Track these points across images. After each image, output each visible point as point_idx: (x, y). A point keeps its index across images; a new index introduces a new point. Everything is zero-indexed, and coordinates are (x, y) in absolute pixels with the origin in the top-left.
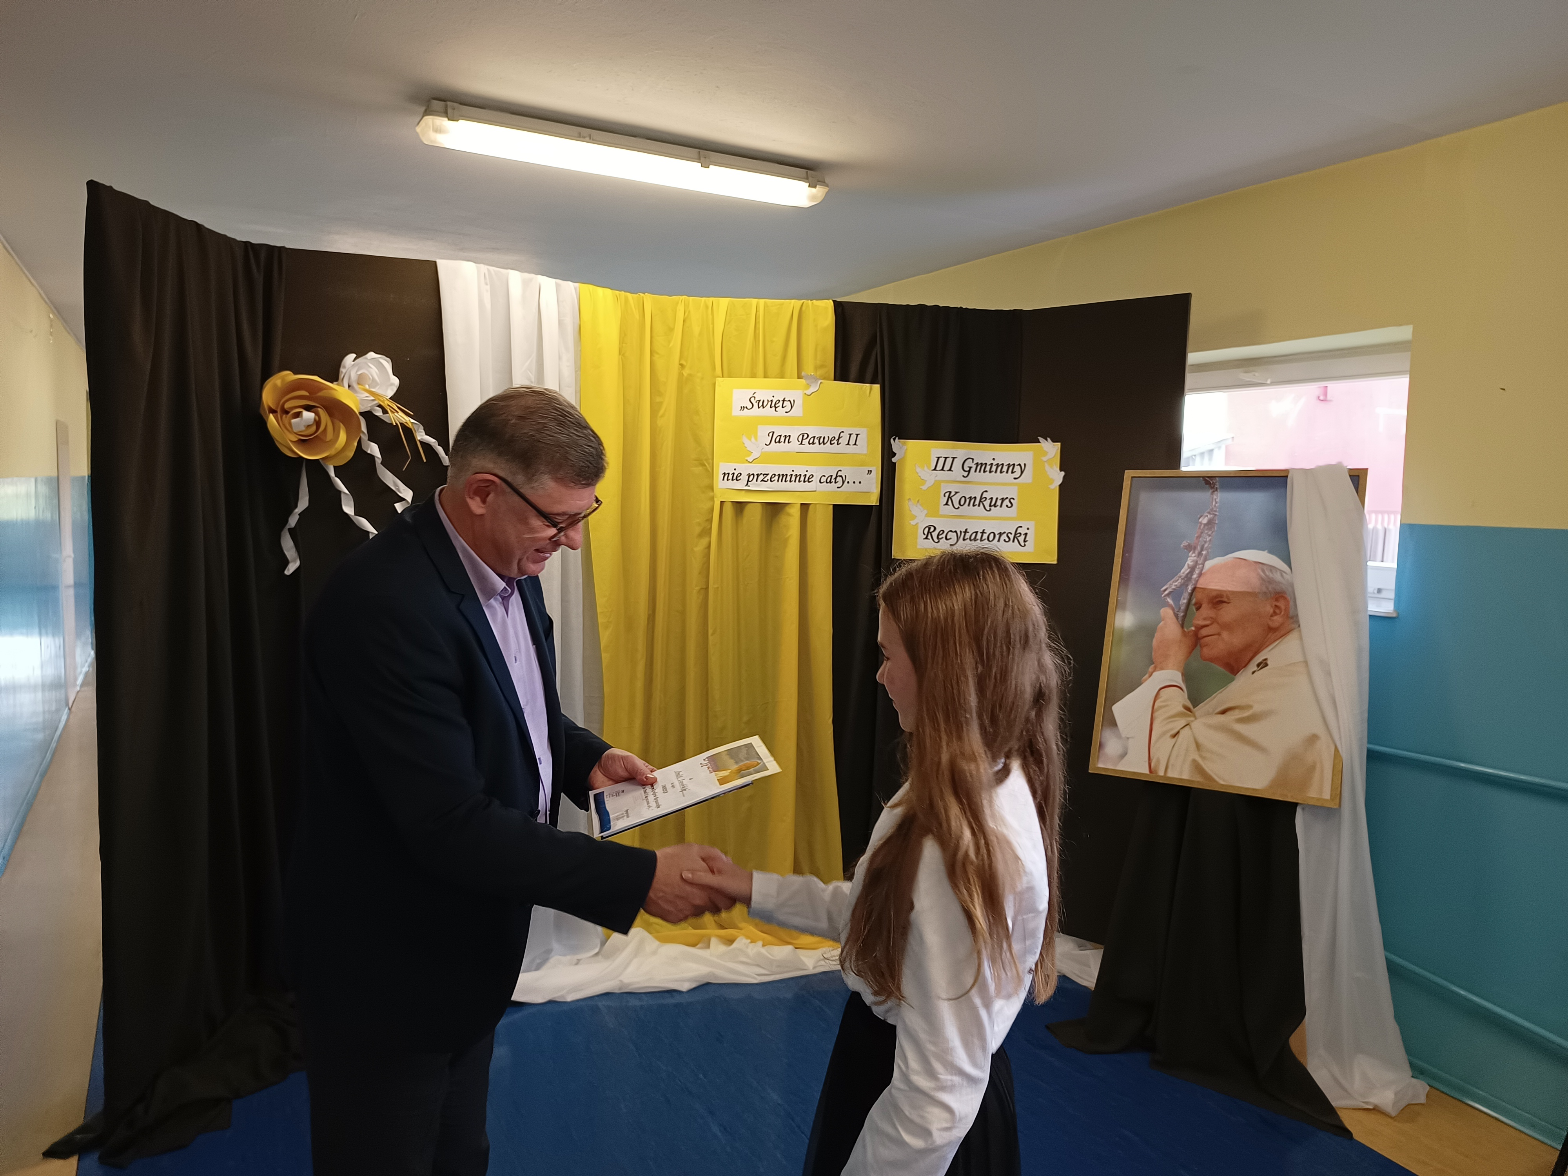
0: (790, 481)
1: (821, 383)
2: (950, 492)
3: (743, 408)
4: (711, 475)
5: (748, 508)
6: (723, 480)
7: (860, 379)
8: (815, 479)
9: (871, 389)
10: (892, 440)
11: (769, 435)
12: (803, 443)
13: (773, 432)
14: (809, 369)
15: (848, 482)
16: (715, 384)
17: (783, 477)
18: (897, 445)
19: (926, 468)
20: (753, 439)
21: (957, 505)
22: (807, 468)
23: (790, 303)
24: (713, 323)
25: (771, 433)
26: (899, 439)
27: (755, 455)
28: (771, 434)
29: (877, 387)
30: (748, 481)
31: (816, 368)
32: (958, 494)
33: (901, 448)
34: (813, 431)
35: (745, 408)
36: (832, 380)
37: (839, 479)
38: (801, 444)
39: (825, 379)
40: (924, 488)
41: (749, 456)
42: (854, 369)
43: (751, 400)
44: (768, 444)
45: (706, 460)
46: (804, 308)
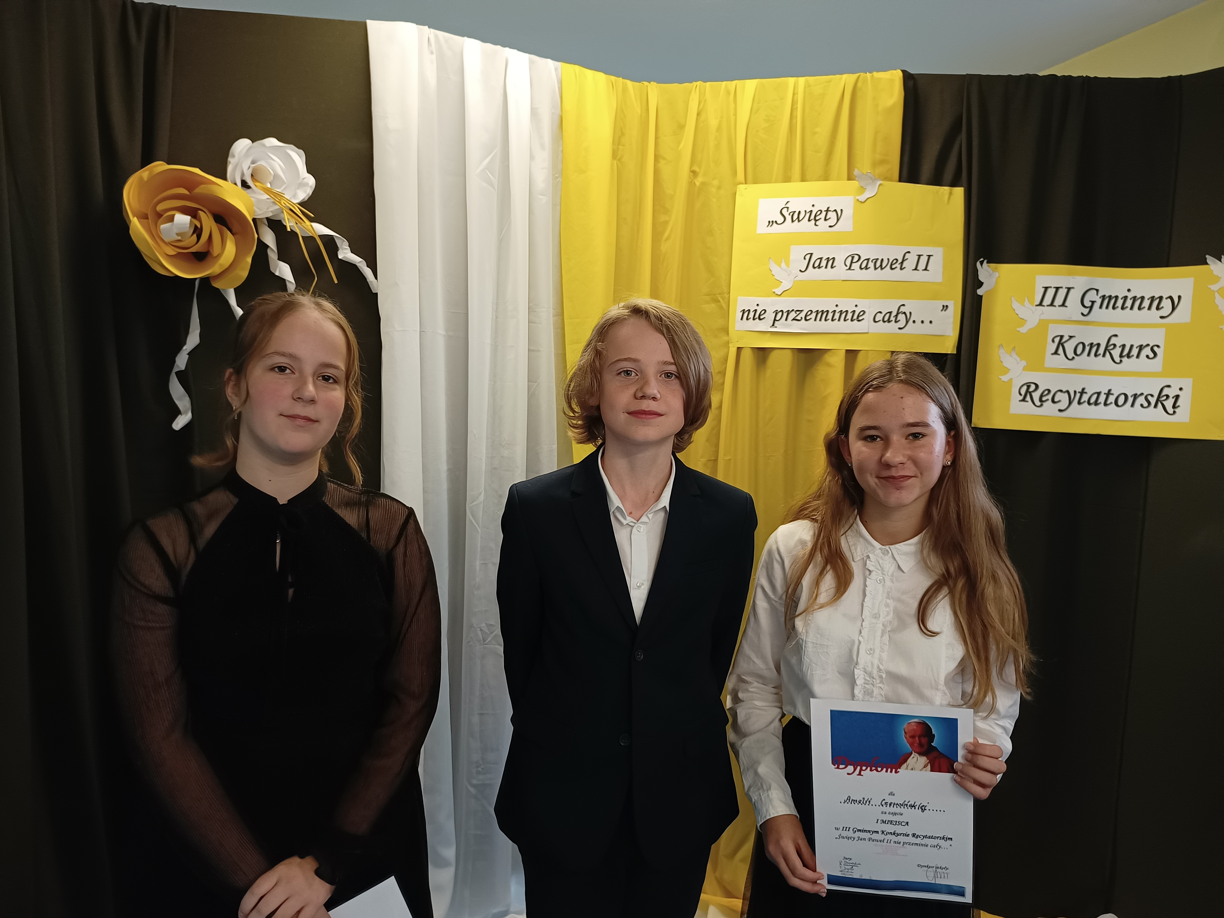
0: (832, 320)
1: (880, 185)
2: (1062, 337)
3: (771, 223)
4: (725, 314)
5: (773, 355)
6: (742, 319)
7: (936, 180)
8: (868, 318)
9: (951, 194)
10: (978, 264)
11: (805, 259)
12: (852, 268)
13: (812, 254)
14: (864, 165)
15: (914, 322)
16: (735, 194)
17: (822, 314)
18: (985, 271)
19: (1026, 303)
20: (783, 265)
21: (1070, 354)
22: (856, 301)
23: (841, 79)
24: (735, 114)
25: (809, 255)
26: (988, 262)
27: (786, 285)
28: (808, 257)
29: (959, 192)
30: (775, 320)
31: (875, 164)
32: (1073, 340)
33: (990, 275)
34: (867, 251)
35: (774, 224)
36: (896, 182)
37: (901, 317)
38: (849, 269)
39: (886, 179)
40: (1023, 330)
41: (777, 287)
42: (927, 167)
43: (783, 212)
44: (803, 270)
45: (719, 294)
46: (859, 84)
